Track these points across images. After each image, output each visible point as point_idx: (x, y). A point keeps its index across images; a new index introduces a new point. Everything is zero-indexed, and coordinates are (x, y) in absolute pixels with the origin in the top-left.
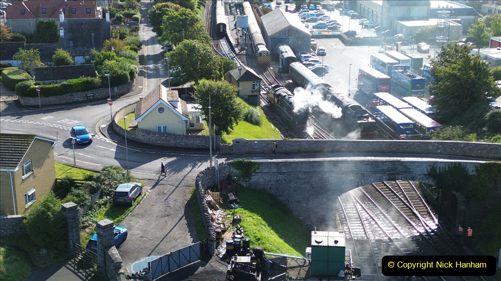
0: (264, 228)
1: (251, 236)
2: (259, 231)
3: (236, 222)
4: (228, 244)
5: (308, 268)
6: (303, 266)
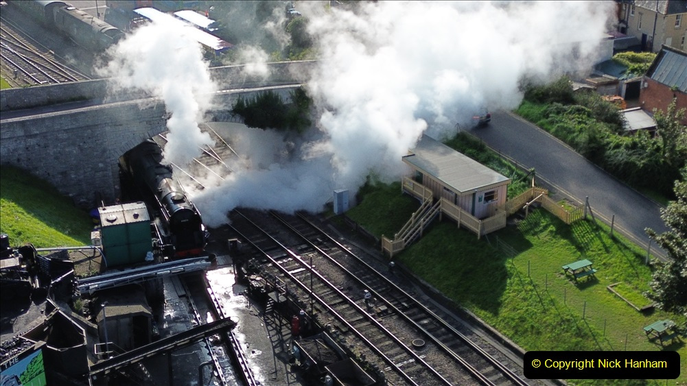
0: (22, 216)
1: (7, 231)
2: (17, 221)
5: (100, 258)
6: (93, 257)
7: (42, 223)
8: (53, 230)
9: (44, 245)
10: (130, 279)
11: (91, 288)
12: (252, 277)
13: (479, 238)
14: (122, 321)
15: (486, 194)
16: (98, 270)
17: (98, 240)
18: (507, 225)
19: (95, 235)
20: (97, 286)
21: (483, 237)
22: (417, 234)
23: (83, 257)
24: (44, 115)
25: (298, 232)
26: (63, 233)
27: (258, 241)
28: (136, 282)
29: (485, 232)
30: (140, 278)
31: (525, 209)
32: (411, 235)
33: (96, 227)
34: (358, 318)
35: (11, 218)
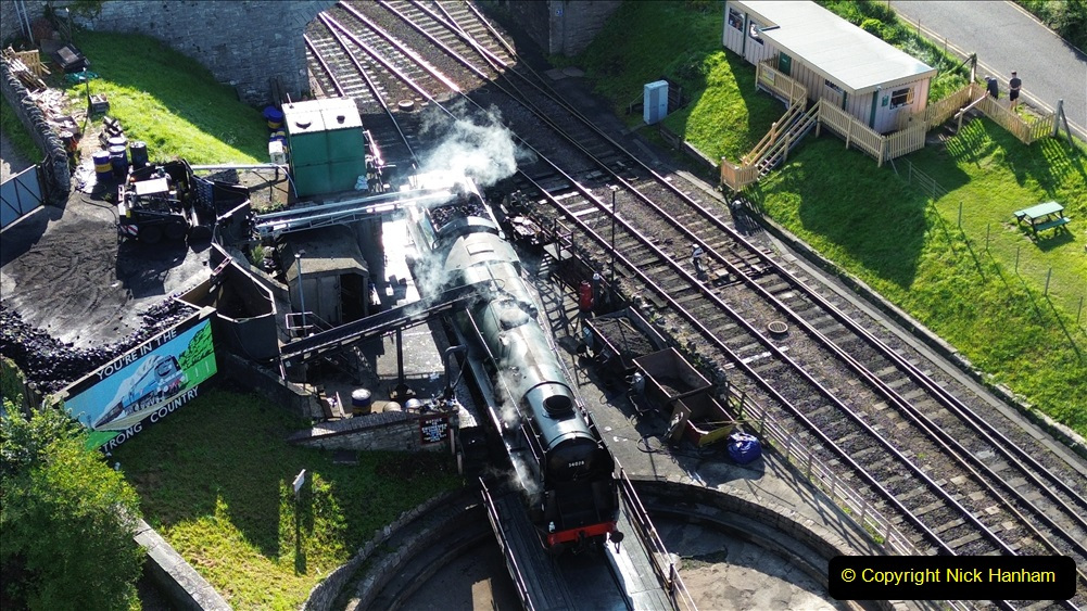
0: (163, 114)
1: (141, 137)
2: (156, 123)
3: (96, 111)
4: (97, 161)
5: (286, 184)
6: (276, 182)
7: (192, 126)
8: (210, 138)
9: (201, 161)
10: (335, 217)
11: (275, 228)
12: (518, 219)
14: (324, 280)
16: (285, 203)
17: (281, 155)
19: (276, 147)
20: (284, 226)
23: (259, 182)
25: (586, 151)
26: (226, 143)
28: (342, 223)
30: (350, 216)
33: (276, 134)
34: (682, 288)
35: (147, 117)
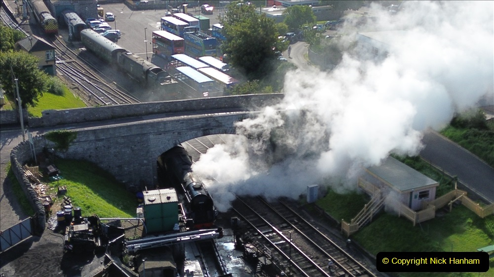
0: (91, 195)
1: (80, 205)
2: (87, 199)
3: (61, 193)
4: (59, 216)
5: (142, 227)
6: (138, 226)
7: (103, 201)
8: (111, 206)
9: (105, 216)
10: (162, 242)
11: (135, 247)
12: (248, 245)
13: (414, 225)
14: (156, 272)
15: (420, 193)
16: (141, 235)
17: (141, 214)
18: (436, 216)
19: (140, 210)
20: (139, 246)
21: (417, 224)
22: (368, 220)
23: (130, 226)
24: (109, 126)
25: (280, 214)
26: (118, 208)
27: (251, 220)
28: (166, 245)
29: (419, 221)
30: (169, 242)
31: (450, 205)
32: (363, 220)
33: (140, 205)
35: (83, 196)
